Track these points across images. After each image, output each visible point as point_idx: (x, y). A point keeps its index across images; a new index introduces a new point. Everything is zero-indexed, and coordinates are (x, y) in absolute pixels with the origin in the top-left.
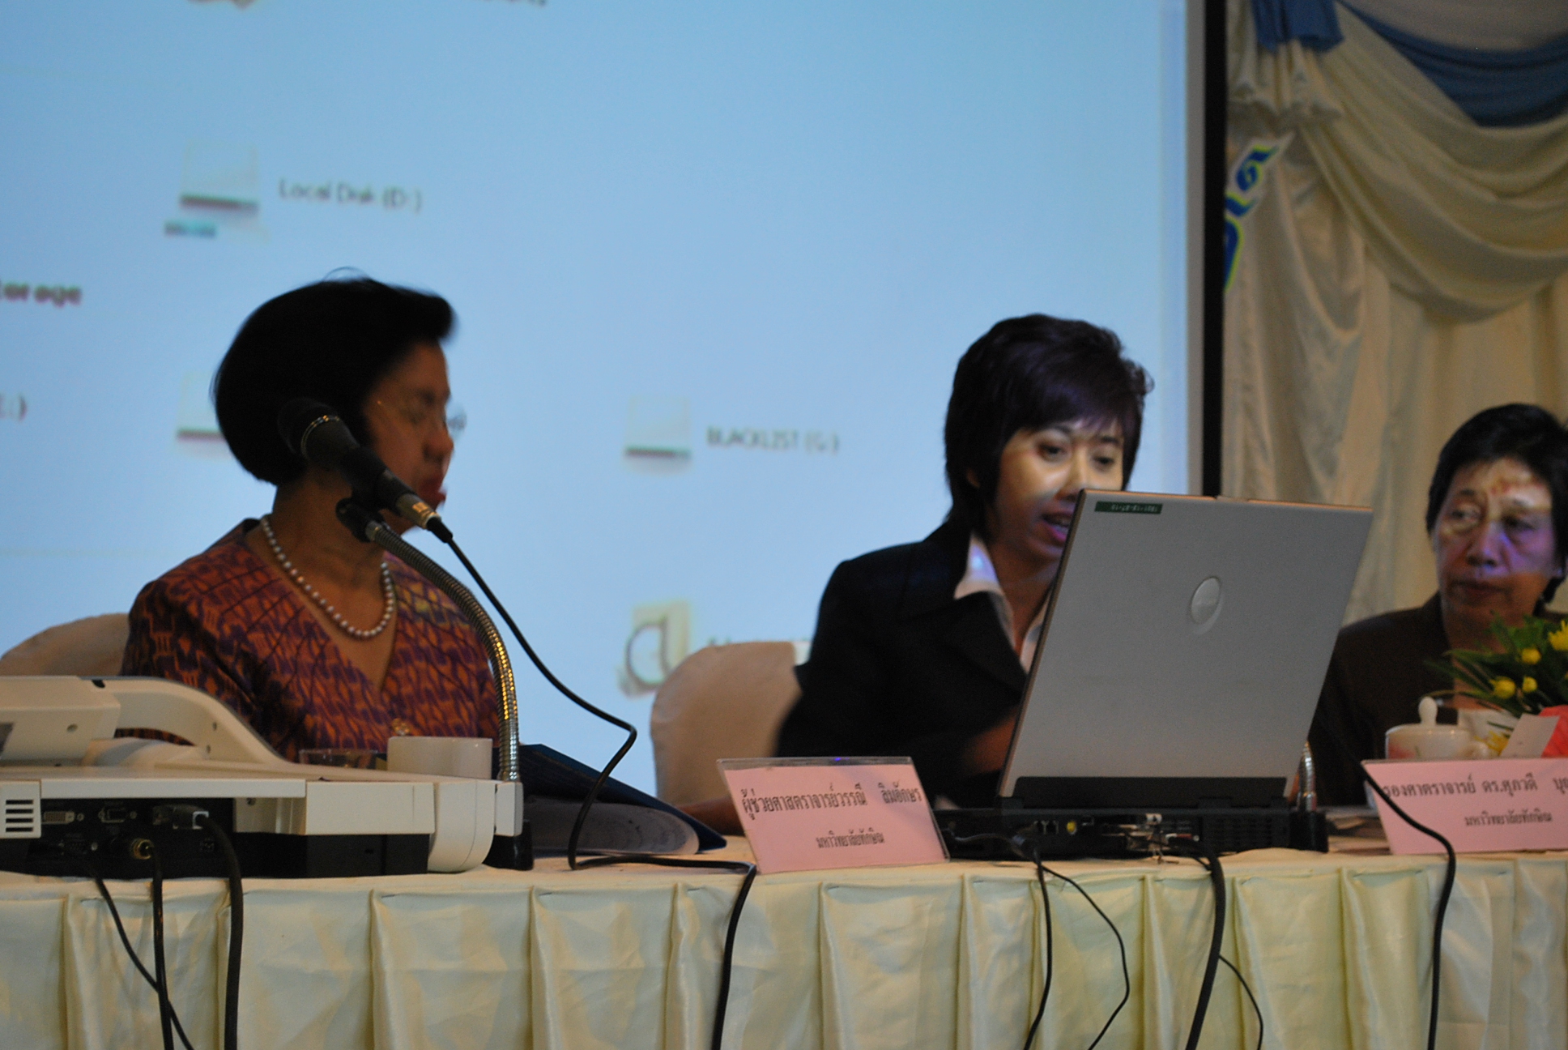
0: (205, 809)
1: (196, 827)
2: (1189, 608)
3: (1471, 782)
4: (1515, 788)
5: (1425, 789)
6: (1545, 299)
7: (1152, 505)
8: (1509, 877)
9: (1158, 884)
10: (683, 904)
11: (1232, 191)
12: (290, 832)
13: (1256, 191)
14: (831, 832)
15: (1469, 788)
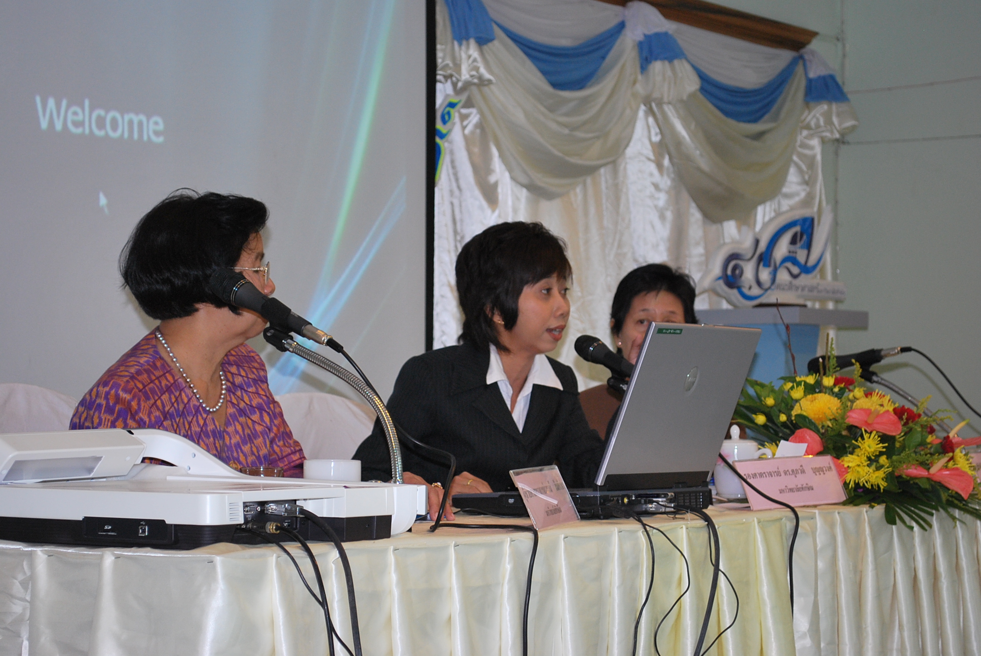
3: (779, 471)
4: (796, 473)
5: (761, 475)
11: (439, 126)
13: (450, 125)
15: (778, 474)
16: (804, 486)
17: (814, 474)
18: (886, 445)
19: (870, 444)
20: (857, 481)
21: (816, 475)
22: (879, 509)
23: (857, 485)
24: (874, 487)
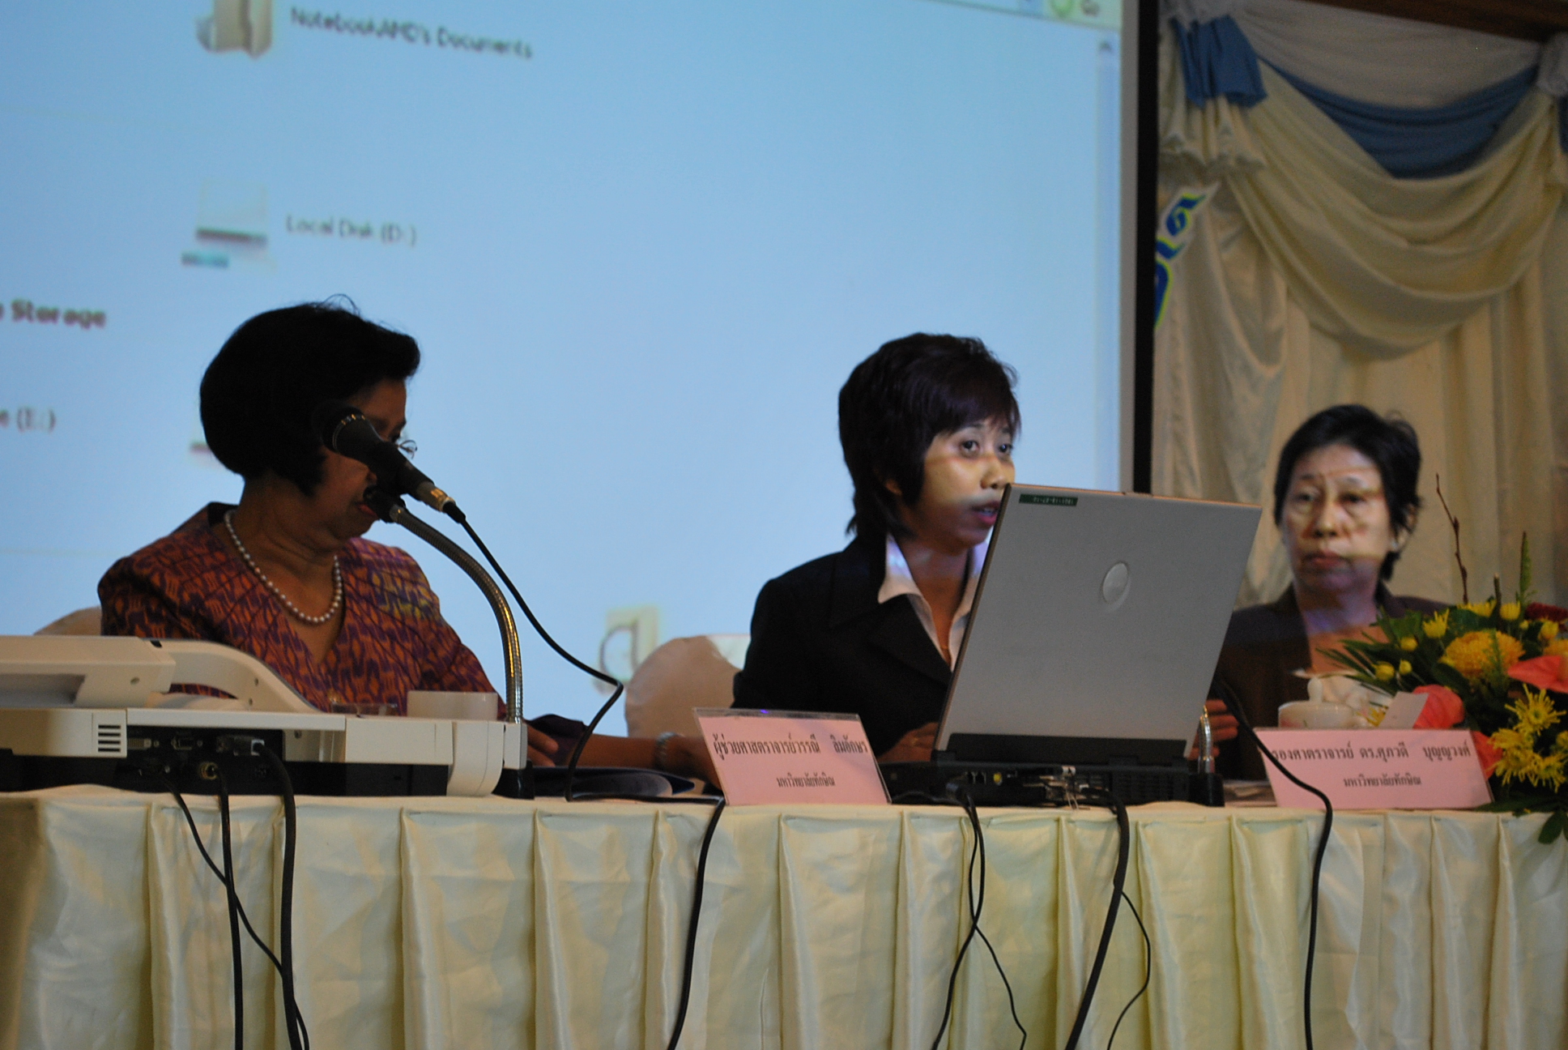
0: (261, 738)
1: (254, 753)
2: (1101, 589)
3: (1349, 749)
4: (1388, 755)
5: (1309, 754)
6: (1455, 339)
7: (1068, 498)
8: (1380, 829)
9: (1071, 825)
10: (661, 828)
11: (1163, 235)
12: (332, 760)
13: (1185, 236)
14: (789, 774)
15: (1348, 754)
16: (1400, 777)
17: (1428, 759)
18: (1564, 713)
19: (1536, 713)
20: (1515, 774)
21: (1432, 759)
22: (1535, 820)
23: (1514, 779)
24: (1544, 784)
